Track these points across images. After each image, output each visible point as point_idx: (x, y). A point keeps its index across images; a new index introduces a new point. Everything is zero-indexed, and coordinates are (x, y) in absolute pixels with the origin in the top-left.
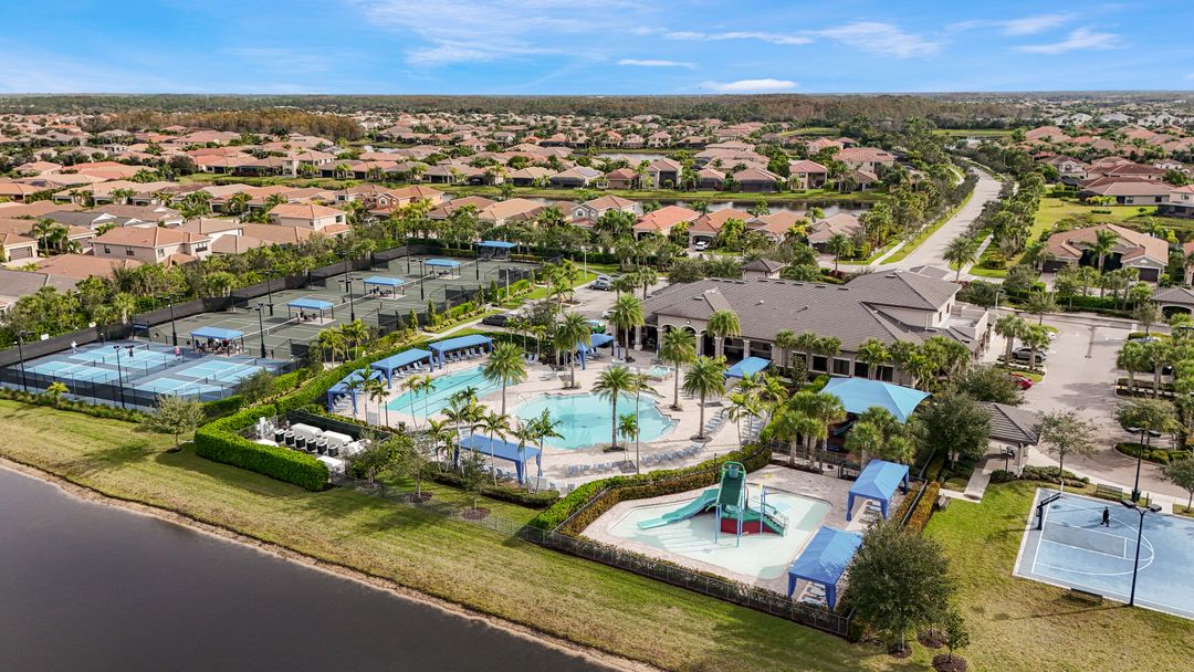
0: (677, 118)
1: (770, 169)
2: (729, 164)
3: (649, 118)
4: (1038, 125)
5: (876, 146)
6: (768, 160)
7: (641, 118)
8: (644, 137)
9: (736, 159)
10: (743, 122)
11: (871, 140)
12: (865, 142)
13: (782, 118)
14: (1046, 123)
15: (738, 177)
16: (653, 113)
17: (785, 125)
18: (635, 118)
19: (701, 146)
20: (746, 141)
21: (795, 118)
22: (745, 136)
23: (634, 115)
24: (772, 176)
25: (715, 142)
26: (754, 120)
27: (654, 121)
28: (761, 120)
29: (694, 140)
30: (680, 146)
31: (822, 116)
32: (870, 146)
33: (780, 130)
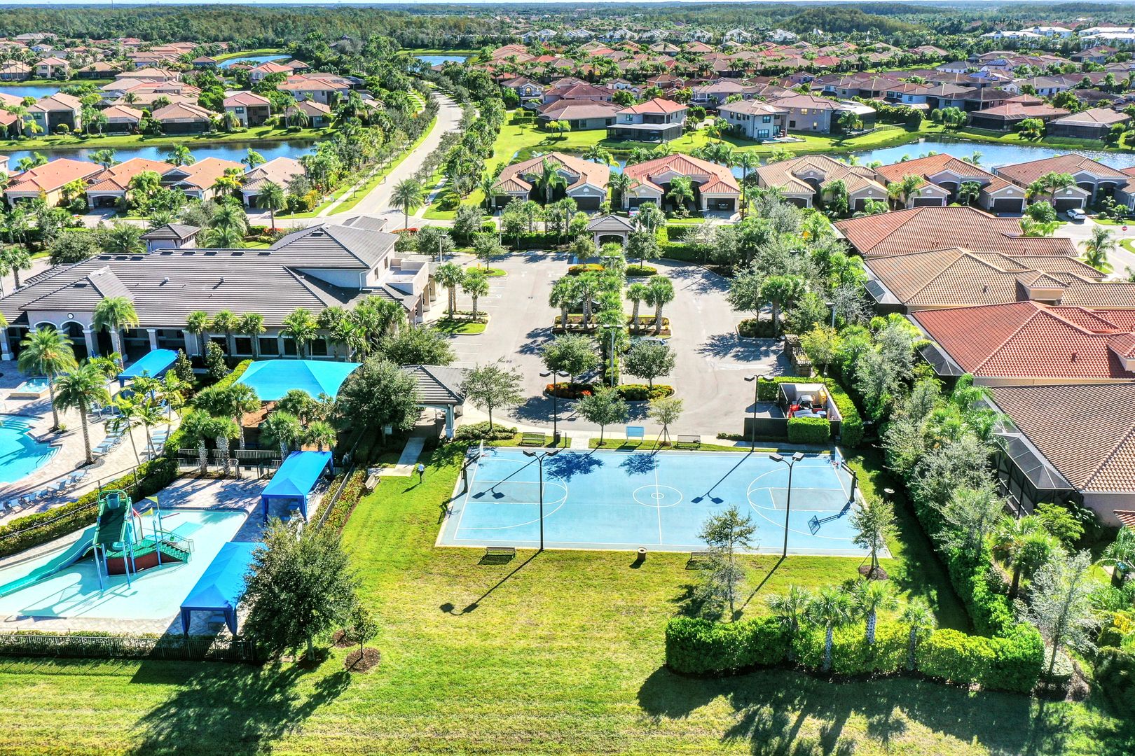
0: (80, 36)
1: (202, 103)
2: (148, 98)
3: (40, 36)
4: (504, 43)
5: (330, 71)
6: (199, 91)
7: (27, 37)
8: (30, 64)
9: (156, 91)
10: (169, 42)
11: (326, 64)
12: (318, 65)
13: (221, 37)
14: (512, 41)
15: (160, 116)
16: (46, 31)
17: (224, 46)
18: (19, 37)
19: (111, 75)
20: (171, 68)
21: (237, 36)
22: (171, 61)
23: (17, 34)
24: (203, 114)
25: (129, 70)
26: (185, 39)
27: (45, 41)
28: (194, 39)
29: (102, 67)
30: (82, 76)
31: (271, 35)
32: (323, 71)
33: (218, 52)
